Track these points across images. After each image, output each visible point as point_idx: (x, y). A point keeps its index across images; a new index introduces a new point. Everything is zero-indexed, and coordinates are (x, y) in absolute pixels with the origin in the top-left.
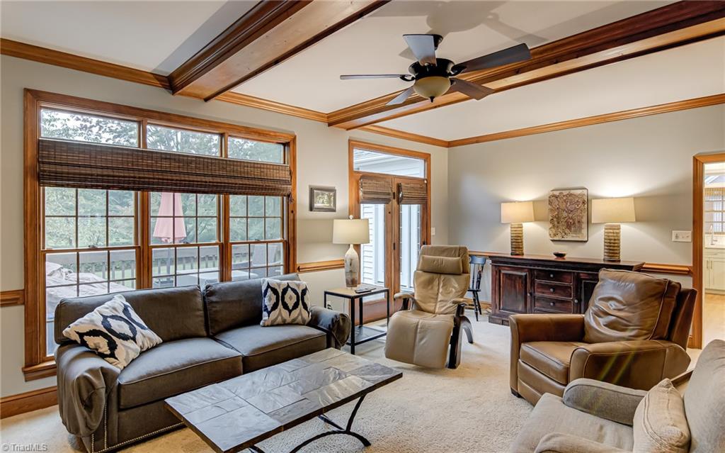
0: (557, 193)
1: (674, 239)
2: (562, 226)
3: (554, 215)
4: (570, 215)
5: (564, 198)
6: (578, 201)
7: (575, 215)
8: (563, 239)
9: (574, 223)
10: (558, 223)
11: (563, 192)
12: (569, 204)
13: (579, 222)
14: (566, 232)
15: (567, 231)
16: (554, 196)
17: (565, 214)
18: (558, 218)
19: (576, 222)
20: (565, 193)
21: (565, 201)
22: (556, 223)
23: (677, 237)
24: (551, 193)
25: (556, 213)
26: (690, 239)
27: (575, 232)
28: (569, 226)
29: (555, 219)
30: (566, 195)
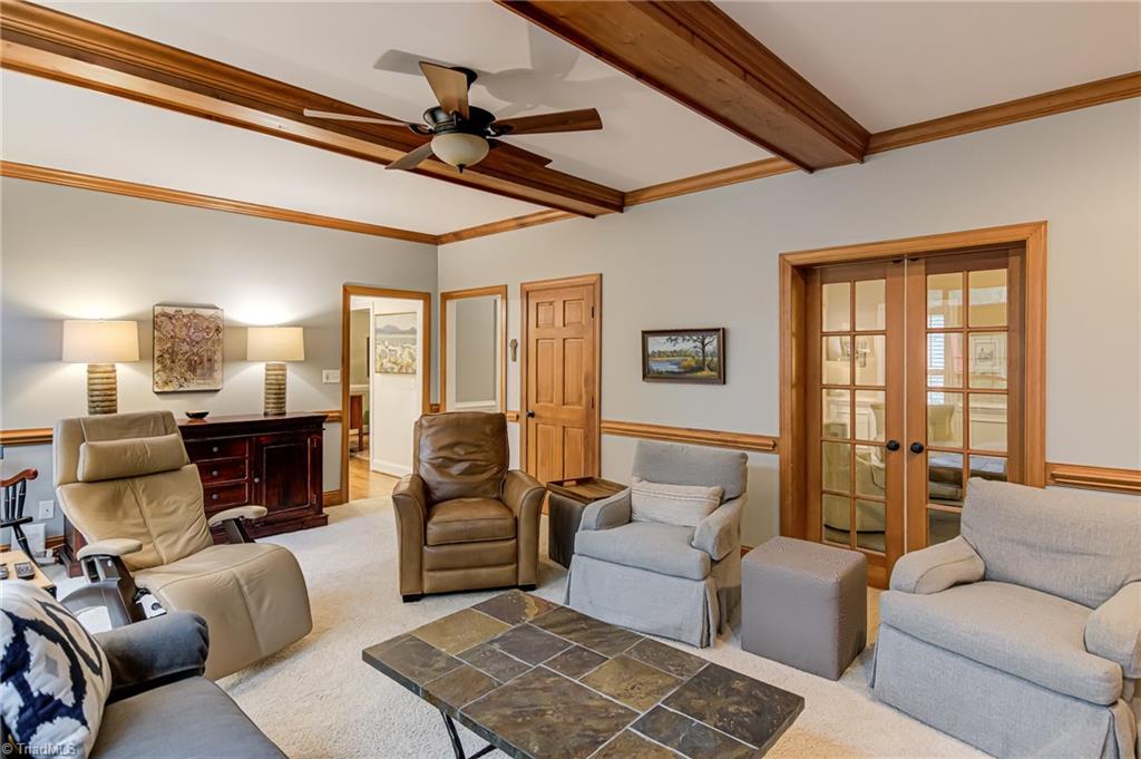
0: (170, 311)
1: (324, 380)
2: (180, 368)
3: (166, 347)
4: (195, 350)
5: (185, 320)
6: (208, 327)
7: (203, 350)
8: (181, 389)
9: (201, 363)
10: (173, 362)
11: (182, 309)
12: (192, 330)
13: (209, 360)
14: (188, 377)
15: (189, 375)
16: (164, 314)
17: (185, 347)
18: (173, 354)
19: (205, 360)
20: (186, 311)
21: (185, 325)
22: (168, 362)
23: (327, 378)
24: (159, 310)
25: (169, 345)
26: (338, 380)
27: (203, 376)
28: (192, 367)
29: (167, 356)
30: (188, 316)
